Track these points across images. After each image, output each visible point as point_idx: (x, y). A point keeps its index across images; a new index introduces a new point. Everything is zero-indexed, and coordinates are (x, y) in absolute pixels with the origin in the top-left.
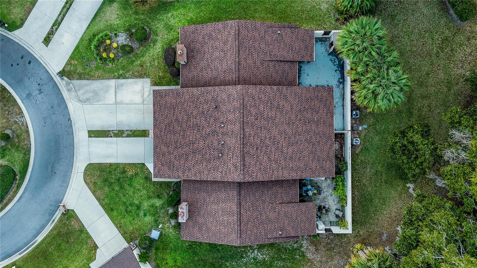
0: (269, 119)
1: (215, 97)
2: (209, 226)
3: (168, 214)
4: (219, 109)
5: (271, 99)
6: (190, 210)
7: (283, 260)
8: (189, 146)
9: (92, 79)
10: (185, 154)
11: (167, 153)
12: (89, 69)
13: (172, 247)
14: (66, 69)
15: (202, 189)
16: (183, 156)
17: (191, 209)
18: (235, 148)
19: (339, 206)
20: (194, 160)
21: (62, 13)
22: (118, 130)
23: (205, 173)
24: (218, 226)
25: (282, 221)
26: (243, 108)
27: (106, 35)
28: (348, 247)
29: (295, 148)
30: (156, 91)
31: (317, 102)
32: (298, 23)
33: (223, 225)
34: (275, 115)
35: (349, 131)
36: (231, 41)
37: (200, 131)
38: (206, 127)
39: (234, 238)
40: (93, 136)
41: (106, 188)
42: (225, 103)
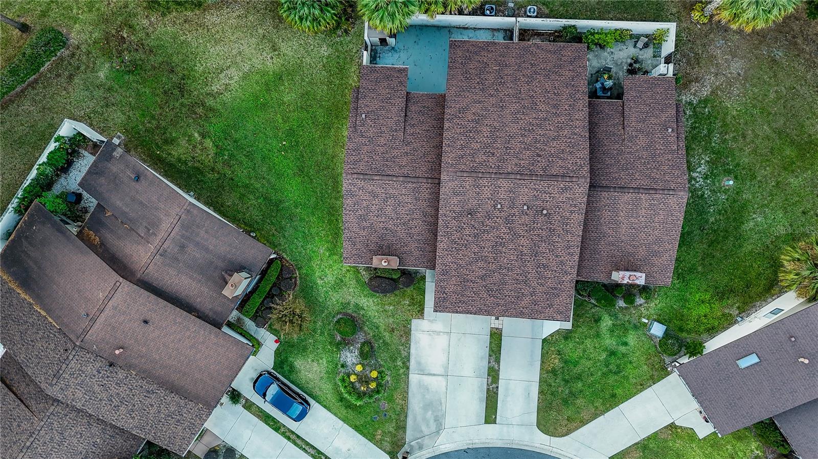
0: (493, 135)
1: (454, 215)
2: (653, 240)
3: (626, 308)
4: (472, 210)
5: (463, 131)
6: (626, 268)
7: (710, 132)
8: (525, 261)
9: (406, 409)
10: (538, 269)
11: (532, 297)
12: (391, 413)
13: (679, 305)
14: (388, 449)
15: (594, 248)
16: (541, 273)
17: (623, 267)
18: (535, 189)
19: (630, 43)
20: (548, 255)
21: (304, 447)
22: (488, 375)
23: (570, 239)
24: (654, 225)
25: (652, 127)
26: (476, 172)
27: (343, 380)
28: (696, 31)
29: (540, 101)
30: (436, 307)
31: (471, 65)
32: (347, 90)
33: (653, 217)
34: (488, 127)
35: (516, 20)
36: (374, 186)
37: (504, 242)
38: (498, 233)
39: (675, 200)
40: (494, 417)
41: (580, 402)
42: (465, 201)
